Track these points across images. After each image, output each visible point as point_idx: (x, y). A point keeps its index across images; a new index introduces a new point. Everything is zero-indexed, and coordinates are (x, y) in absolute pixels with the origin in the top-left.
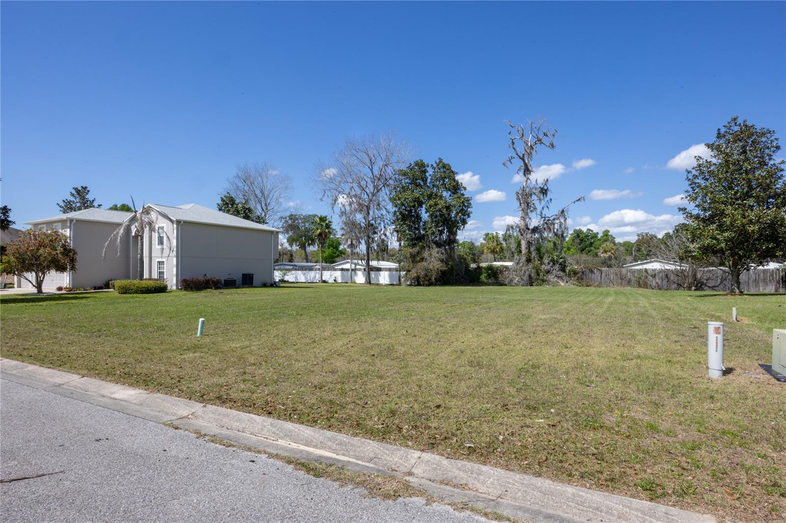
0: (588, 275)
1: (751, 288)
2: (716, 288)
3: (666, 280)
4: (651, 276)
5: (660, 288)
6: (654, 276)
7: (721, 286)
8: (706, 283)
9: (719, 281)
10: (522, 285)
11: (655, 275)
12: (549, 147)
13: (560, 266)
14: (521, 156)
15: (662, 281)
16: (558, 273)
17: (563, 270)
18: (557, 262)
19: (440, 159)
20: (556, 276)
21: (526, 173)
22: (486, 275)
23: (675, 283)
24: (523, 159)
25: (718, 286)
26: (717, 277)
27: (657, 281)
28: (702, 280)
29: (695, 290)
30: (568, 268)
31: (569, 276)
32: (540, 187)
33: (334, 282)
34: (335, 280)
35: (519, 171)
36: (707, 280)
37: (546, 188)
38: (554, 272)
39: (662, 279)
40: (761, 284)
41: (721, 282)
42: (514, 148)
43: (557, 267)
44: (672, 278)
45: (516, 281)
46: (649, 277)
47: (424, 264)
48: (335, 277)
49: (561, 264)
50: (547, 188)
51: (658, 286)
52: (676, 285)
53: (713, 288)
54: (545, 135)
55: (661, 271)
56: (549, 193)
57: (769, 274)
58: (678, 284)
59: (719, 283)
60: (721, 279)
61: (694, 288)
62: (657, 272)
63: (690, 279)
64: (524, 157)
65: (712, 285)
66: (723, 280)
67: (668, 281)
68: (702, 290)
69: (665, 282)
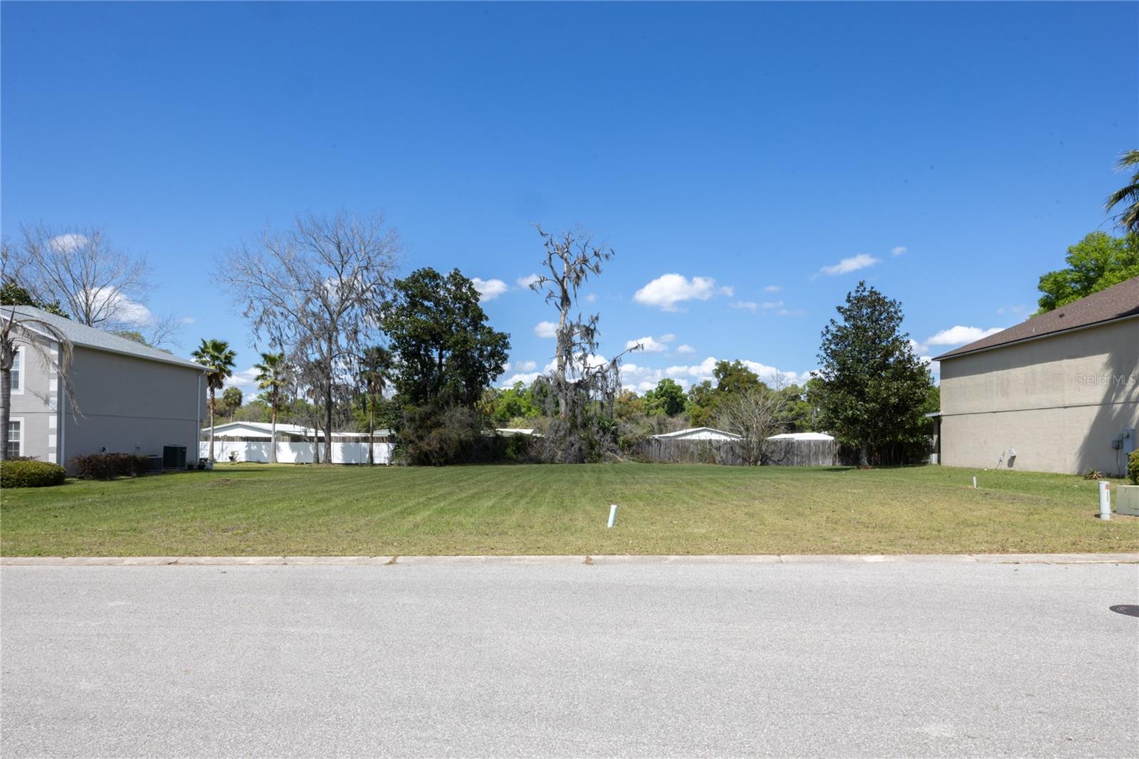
0: (645, 447)
1: (812, 461)
2: (780, 463)
3: (731, 453)
4: (716, 449)
5: (724, 462)
6: (718, 449)
7: (785, 460)
8: (771, 456)
9: (783, 454)
10: (570, 463)
11: (720, 447)
12: (593, 270)
13: (613, 436)
14: (561, 279)
15: (727, 455)
16: (611, 445)
17: (615, 441)
18: (609, 430)
19: (456, 269)
20: (608, 449)
21: (564, 304)
22: (514, 448)
23: (740, 456)
24: (561, 283)
25: (781, 461)
26: (781, 449)
27: (722, 454)
28: (767, 453)
29: (761, 465)
30: (622, 438)
31: (623, 449)
32: (585, 326)
33: (229, 460)
34: (231, 458)
35: (548, 299)
36: (772, 453)
37: (592, 327)
38: (606, 443)
39: (727, 452)
40: (820, 457)
41: (785, 455)
42: (551, 267)
43: (608, 437)
44: (737, 451)
45: (559, 457)
46: (713, 450)
47: (441, 430)
48: (233, 453)
49: (613, 433)
50: (595, 329)
51: (723, 461)
52: (741, 460)
53: (778, 463)
54: (595, 254)
55: (726, 443)
56: (596, 335)
57: (827, 446)
58: (744, 459)
59: (782, 457)
60: (785, 452)
61: (759, 463)
62: (722, 443)
63: (755, 452)
64: (563, 281)
65: (776, 459)
66: (787, 453)
67: (733, 455)
68: (768, 464)
69: (730, 456)
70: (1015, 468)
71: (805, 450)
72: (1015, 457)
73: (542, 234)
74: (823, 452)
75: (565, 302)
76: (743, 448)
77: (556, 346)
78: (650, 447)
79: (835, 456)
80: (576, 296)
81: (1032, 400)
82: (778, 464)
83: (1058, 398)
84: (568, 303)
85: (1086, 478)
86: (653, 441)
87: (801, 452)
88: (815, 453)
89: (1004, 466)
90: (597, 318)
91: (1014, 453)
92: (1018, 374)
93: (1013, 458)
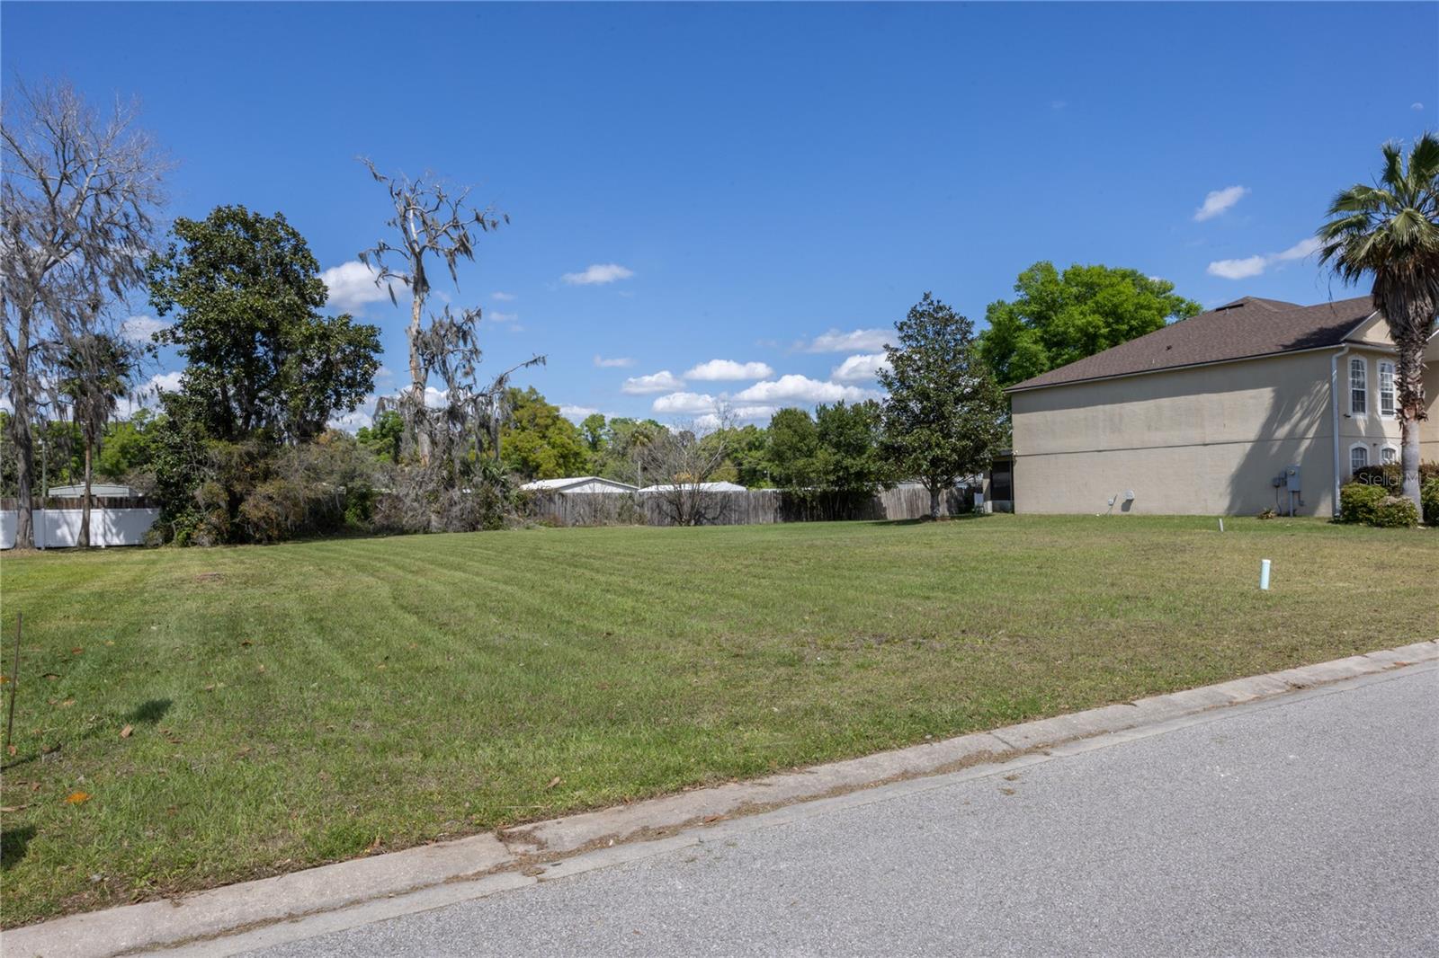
0: (545, 505)
2: (716, 521)
3: (657, 509)
6: (641, 505)
7: (721, 518)
8: (706, 513)
9: (719, 509)
11: (643, 503)
13: (503, 489)
15: (653, 512)
21: (419, 289)
22: (355, 512)
23: (668, 514)
24: (418, 256)
25: (716, 518)
26: (716, 504)
27: (647, 512)
28: (700, 509)
29: (695, 525)
35: (381, 279)
36: (706, 508)
37: (465, 328)
39: (652, 507)
40: (760, 512)
41: (721, 512)
43: (498, 490)
44: (665, 508)
45: (435, 524)
47: (273, 482)
49: (503, 485)
50: (471, 329)
51: (648, 521)
52: (670, 519)
53: (713, 521)
54: (478, 219)
57: (767, 499)
58: (673, 518)
59: (718, 513)
60: (721, 507)
61: (693, 522)
62: (646, 497)
63: (686, 508)
64: (420, 253)
65: (709, 516)
66: (723, 507)
67: (660, 513)
68: (701, 524)
69: (656, 514)
70: (1133, 511)
71: (744, 503)
72: (1132, 501)
73: (375, 176)
74: (763, 506)
75: (420, 285)
76: (671, 502)
77: (408, 353)
78: (552, 505)
79: (776, 510)
80: (455, 279)
81: (1157, 437)
82: (714, 524)
83: (1195, 435)
84: (425, 288)
85: (1261, 518)
86: (557, 496)
87: (740, 506)
88: (755, 507)
89: (1117, 510)
90: (478, 314)
91: (1133, 495)
92: (1136, 410)
93: (1129, 502)
